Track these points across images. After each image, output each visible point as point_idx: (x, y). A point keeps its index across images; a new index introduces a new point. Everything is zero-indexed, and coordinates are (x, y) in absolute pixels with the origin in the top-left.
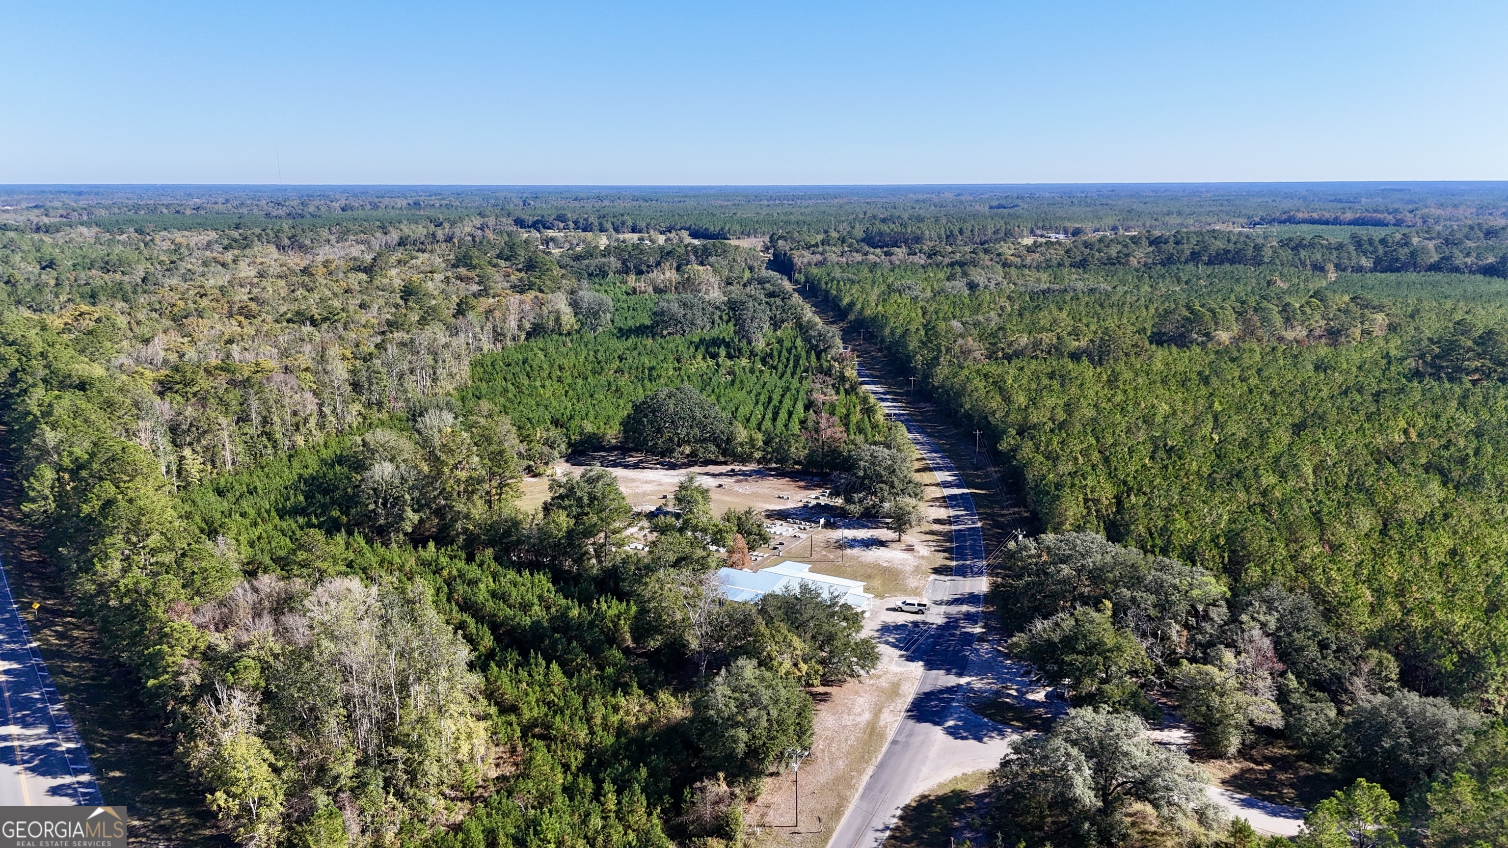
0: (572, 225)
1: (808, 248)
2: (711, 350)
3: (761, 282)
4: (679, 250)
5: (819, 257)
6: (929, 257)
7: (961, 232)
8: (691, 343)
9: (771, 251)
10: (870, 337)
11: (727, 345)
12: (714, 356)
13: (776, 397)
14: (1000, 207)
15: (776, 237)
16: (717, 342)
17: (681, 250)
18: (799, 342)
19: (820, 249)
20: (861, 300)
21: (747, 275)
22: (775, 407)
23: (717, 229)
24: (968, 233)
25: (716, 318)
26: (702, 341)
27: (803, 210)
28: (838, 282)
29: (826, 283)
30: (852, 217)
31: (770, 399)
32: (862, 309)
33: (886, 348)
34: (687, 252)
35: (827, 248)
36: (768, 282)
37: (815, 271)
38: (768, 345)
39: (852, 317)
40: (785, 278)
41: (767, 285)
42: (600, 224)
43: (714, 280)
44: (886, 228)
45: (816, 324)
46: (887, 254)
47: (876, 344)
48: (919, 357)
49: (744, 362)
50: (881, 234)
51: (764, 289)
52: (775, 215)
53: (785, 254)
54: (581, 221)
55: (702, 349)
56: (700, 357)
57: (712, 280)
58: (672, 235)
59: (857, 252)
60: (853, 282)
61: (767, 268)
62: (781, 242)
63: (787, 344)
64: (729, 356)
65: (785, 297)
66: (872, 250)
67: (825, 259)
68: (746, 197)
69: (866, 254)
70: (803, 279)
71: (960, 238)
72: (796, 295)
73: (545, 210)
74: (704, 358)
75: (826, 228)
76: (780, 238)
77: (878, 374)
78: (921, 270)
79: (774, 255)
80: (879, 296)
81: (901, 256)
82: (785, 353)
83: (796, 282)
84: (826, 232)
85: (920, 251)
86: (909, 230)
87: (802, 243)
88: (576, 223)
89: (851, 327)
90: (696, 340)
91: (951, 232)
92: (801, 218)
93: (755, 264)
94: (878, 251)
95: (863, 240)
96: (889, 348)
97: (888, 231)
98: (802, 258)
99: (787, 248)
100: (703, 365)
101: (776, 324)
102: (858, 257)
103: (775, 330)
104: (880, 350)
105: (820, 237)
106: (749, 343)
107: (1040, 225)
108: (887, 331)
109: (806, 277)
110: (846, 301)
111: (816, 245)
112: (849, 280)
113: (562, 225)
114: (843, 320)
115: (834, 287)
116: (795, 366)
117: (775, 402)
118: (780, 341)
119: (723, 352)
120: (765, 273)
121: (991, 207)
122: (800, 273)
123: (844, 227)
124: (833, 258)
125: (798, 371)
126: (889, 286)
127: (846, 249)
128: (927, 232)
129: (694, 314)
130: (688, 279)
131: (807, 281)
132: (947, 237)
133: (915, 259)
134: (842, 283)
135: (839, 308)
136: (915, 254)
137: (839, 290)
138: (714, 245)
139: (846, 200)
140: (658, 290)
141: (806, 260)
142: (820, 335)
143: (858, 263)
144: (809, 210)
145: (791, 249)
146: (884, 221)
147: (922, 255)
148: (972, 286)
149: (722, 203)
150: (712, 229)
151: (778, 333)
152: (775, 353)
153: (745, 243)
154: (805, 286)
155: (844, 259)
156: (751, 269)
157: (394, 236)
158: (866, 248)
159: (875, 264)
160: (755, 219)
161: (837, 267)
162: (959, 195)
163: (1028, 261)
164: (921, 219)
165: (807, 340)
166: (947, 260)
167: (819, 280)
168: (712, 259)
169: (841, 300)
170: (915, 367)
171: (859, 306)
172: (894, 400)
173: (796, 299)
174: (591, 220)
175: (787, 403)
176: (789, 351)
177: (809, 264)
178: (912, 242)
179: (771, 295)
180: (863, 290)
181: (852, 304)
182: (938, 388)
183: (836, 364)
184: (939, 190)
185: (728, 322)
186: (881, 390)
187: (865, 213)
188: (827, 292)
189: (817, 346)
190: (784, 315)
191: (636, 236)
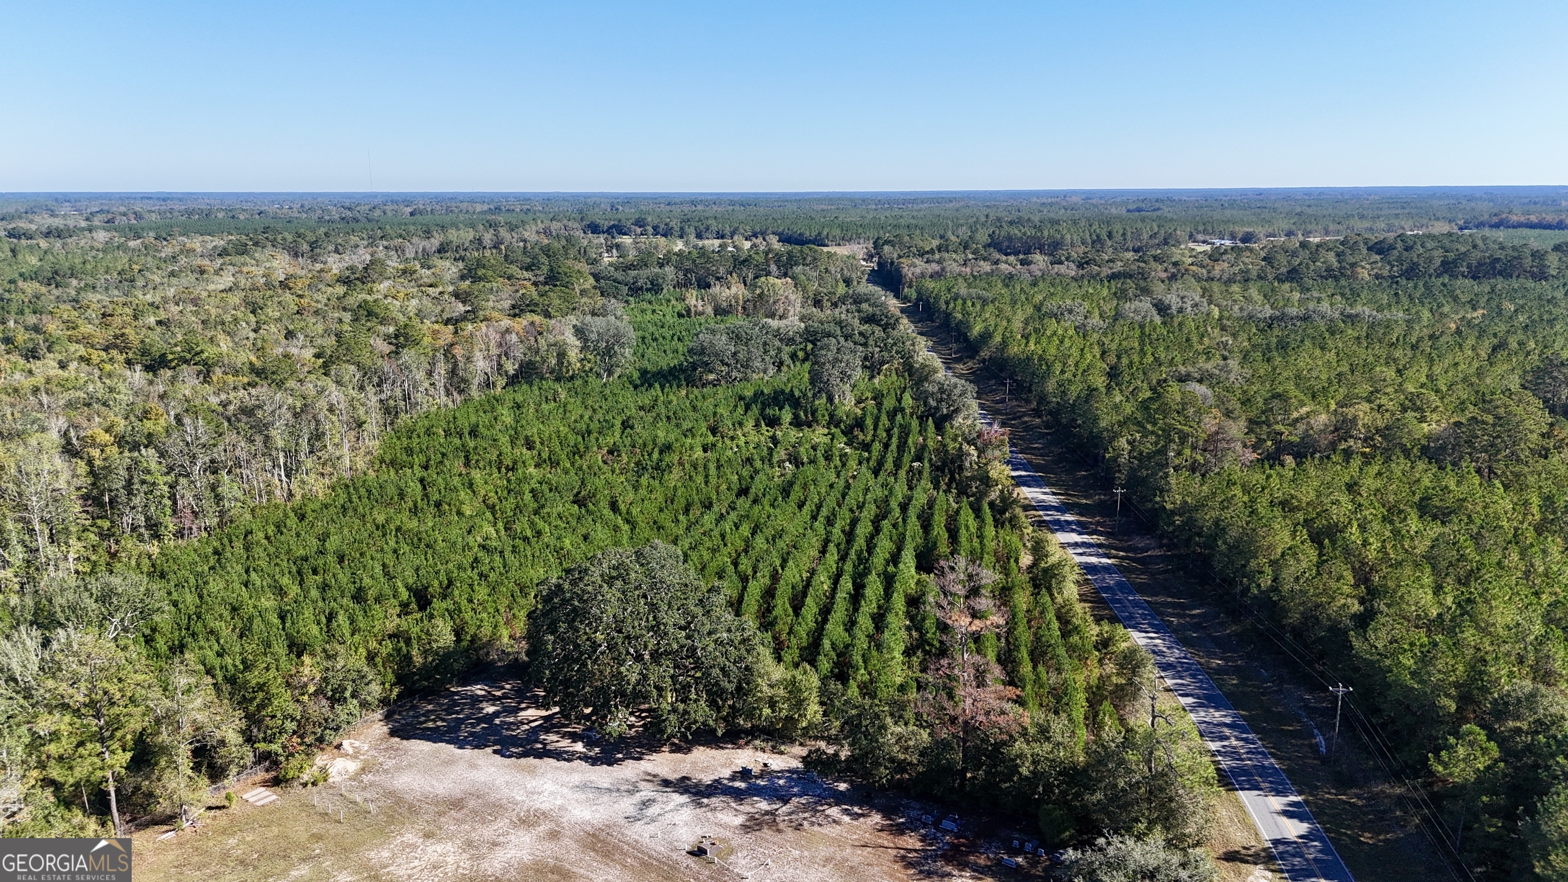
0: (650, 229)
1: (922, 255)
2: (769, 411)
3: (858, 300)
4: (756, 257)
5: (935, 267)
6: (1080, 266)
7: (1110, 236)
8: (741, 398)
9: (876, 259)
10: (1021, 390)
11: (795, 403)
12: (773, 422)
13: (863, 530)
14: (1139, 210)
15: (881, 242)
16: (780, 398)
17: (761, 259)
18: (908, 401)
19: (937, 256)
20: (1000, 330)
21: (841, 289)
22: (859, 555)
23: (814, 234)
24: (1118, 237)
25: (786, 357)
26: (758, 394)
27: (915, 214)
28: (964, 303)
29: (947, 303)
30: (971, 221)
31: (850, 535)
32: (1004, 343)
33: (1050, 413)
34: (767, 261)
35: (946, 255)
36: (867, 300)
37: (930, 284)
38: (859, 402)
39: (985, 353)
40: (891, 295)
41: (864, 306)
42: (682, 229)
43: (796, 298)
44: (1016, 232)
45: (935, 371)
46: (1023, 263)
47: (1028, 401)
48: (1123, 442)
49: (819, 435)
50: (1010, 238)
51: (859, 311)
52: (883, 218)
53: (892, 263)
54: (662, 226)
55: (755, 410)
56: (750, 424)
57: (792, 297)
58: (759, 240)
59: (984, 259)
60: (985, 302)
61: (868, 281)
62: (887, 248)
63: (889, 403)
64: (797, 423)
65: (888, 325)
66: (1004, 258)
67: (943, 269)
68: (852, 201)
69: (996, 263)
70: (914, 296)
71: (1109, 243)
72: (905, 321)
73: (628, 214)
74: (757, 425)
75: (942, 232)
76: (887, 242)
77: (1039, 461)
78: (1074, 284)
79: (879, 264)
80: (1026, 322)
81: (1042, 265)
82: (884, 420)
83: (905, 299)
84: (942, 237)
85: (1067, 259)
86: (1046, 233)
87: (914, 249)
88: (655, 228)
89: (986, 369)
90: (749, 393)
91: (1098, 236)
92: (913, 222)
93: (854, 276)
94: (1012, 258)
95: (989, 245)
96: (1055, 413)
97: (1019, 235)
98: (913, 268)
99: (895, 256)
100: (754, 438)
101: (872, 367)
102: (986, 267)
103: (872, 377)
104: (1037, 413)
105: (935, 243)
106: (830, 399)
107: (1201, 228)
108: (1051, 385)
109: (919, 293)
110: (977, 329)
111: (932, 252)
112: (979, 298)
113: (639, 230)
114: (972, 357)
115: (959, 308)
116: (902, 446)
117: (860, 542)
118: (878, 397)
119: (787, 416)
120: (866, 288)
121: (1128, 211)
122: (910, 287)
123: (964, 232)
124: (953, 267)
125: (906, 459)
126: (1038, 308)
127: (970, 256)
128: (1068, 236)
129: (749, 352)
130: (761, 295)
131: (919, 299)
132: (1093, 242)
133: (1062, 269)
134: (969, 303)
135: (966, 339)
136: (1061, 263)
137: (965, 313)
138: (801, 251)
139: (962, 203)
140: (720, 311)
141: (918, 271)
142: (942, 390)
143: (987, 274)
144: (922, 213)
145: (900, 257)
146: (1011, 223)
147: (1072, 265)
148: (1162, 308)
149: (825, 207)
150: (808, 233)
151: (876, 381)
152: (869, 422)
153: (842, 251)
154: (916, 305)
155: (968, 270)
156: (847, 282)
157: (435, 242)
158: (996, 255)
159: (1011, 276)
160: (859, 224)
161: (960, 280)
162: (1088, 198)
163: (1216, 273)
164: (1055, 222)
165: (921, 397)
166: (1106, 271)
167: (937, 298)
168: (798, 269)
169: (969, 328)
170: (1115, 459)
171: (998, 339)
172: (1082, 528)
173: (906, 326)
174: (672, 224)
175: (884, 546)
176: (892, 415)
177: (923, 275)
178: (1053, 248)
179: (870, 319)
180: (999, 313)
181: (986, 336)
182: (1173, 513)
183: (972, 450)
184: (1066, 194)
185: (804, 361)
186: (1052, 500)
187: (987, 216)
188: (948, 315)
189: (937, 409)
190: (885, 354)
191: (717, 242)
